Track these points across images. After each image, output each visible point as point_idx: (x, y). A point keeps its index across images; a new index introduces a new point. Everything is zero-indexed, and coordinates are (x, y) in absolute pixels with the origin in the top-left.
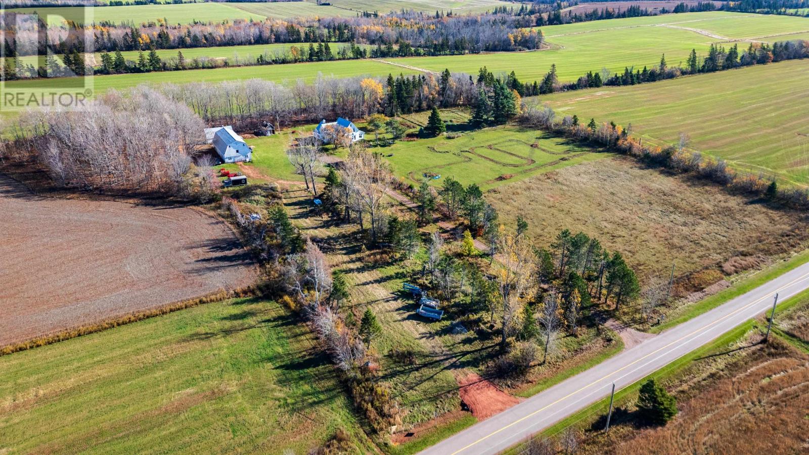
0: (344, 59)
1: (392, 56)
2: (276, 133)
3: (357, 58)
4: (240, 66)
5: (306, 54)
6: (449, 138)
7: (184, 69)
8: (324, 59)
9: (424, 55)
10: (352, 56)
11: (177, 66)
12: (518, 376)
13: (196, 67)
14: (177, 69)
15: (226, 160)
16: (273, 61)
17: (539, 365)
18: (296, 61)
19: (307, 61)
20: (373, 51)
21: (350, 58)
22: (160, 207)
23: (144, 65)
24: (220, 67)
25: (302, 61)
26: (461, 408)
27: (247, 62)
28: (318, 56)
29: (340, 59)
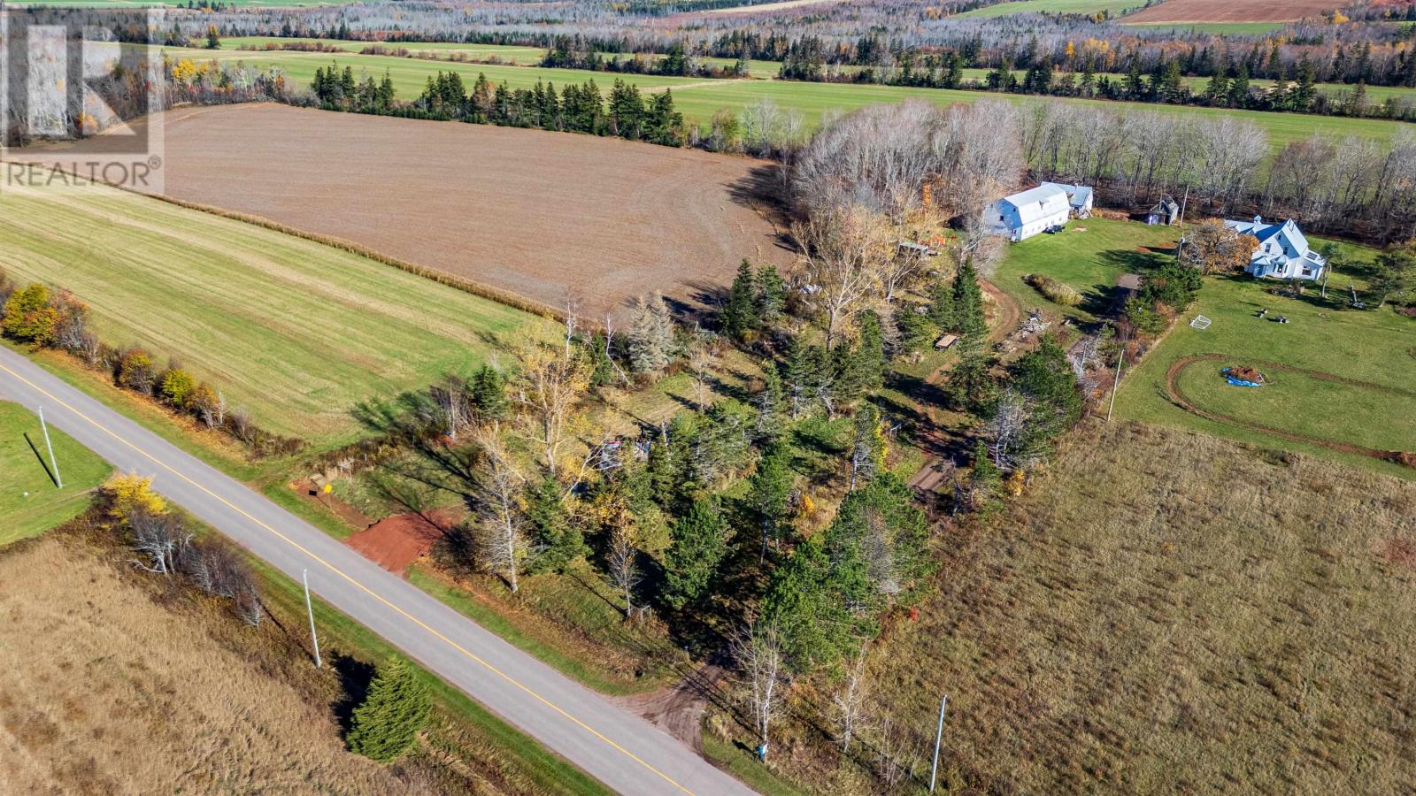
12: (464, 563)
17: (505, 582)
23: (1280, 99)
26: (374, 522)
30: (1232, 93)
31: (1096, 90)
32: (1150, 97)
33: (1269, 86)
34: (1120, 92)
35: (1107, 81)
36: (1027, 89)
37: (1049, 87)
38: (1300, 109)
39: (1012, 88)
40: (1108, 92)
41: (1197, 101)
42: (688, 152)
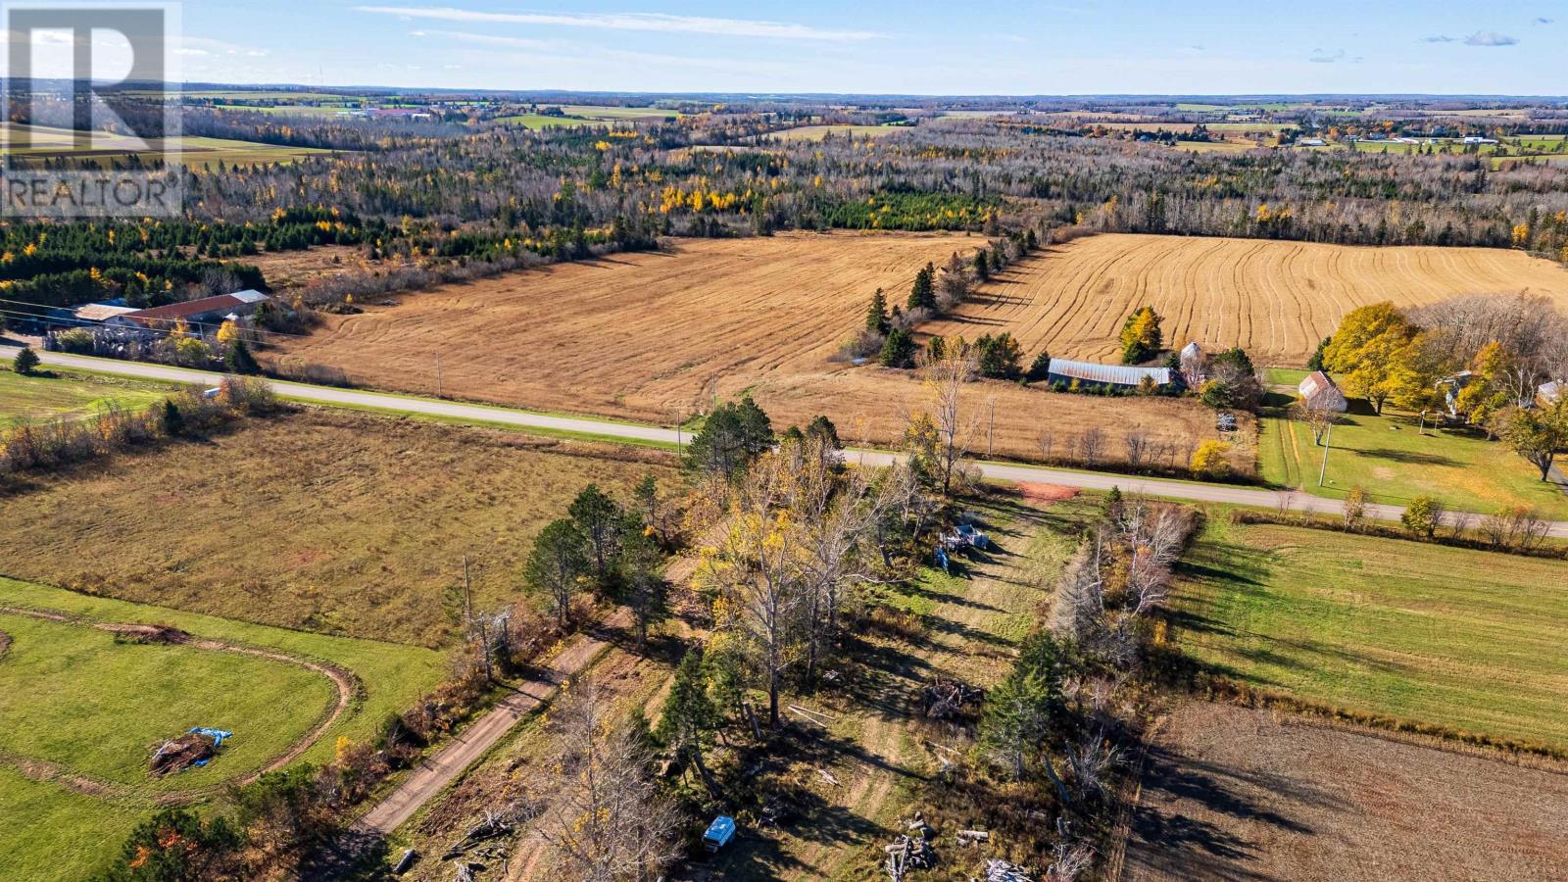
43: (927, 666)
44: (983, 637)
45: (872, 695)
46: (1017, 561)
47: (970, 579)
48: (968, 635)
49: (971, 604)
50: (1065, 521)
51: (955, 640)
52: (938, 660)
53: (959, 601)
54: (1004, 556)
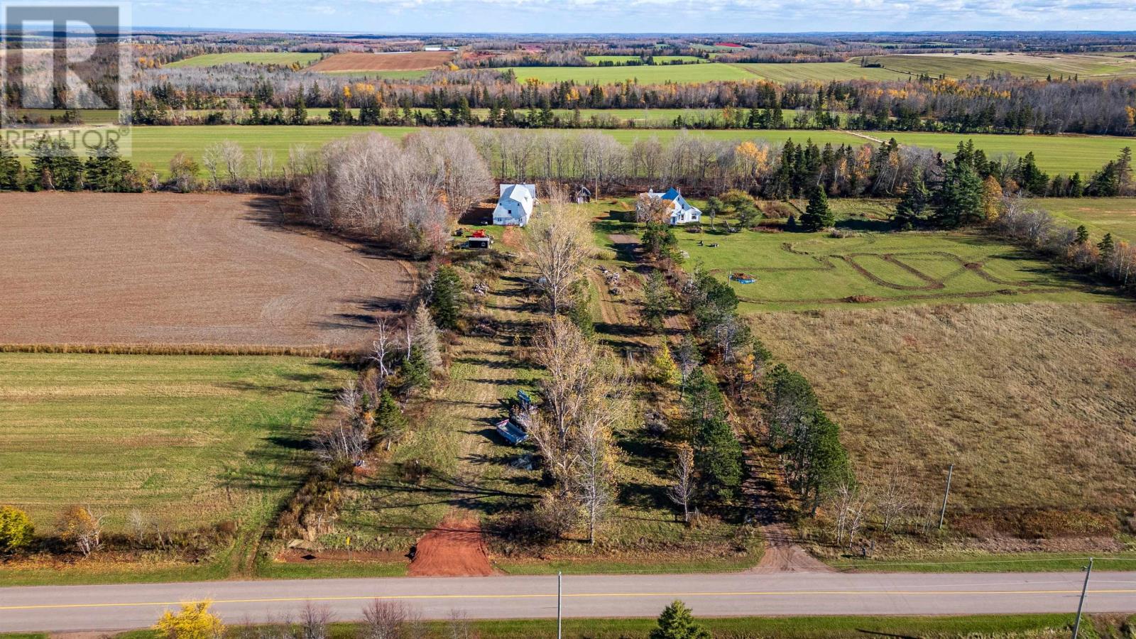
0: (801, 128)
1: (883, 130)
2: (592, 201)
3: (824, 128)
4: (648, 128)
5: (744, 118)
6: (833, 236)
7: (578, 127)
8: (770, 126)
9: (943, 130)
10: (815, 124)
11: (571, 122)
12: (531, 544)
13: (594, 126)
14: (570, 127)
15: (495, 222)
16: (696, 124)
17: (580, 541)
18: (726, 127)
19: (744, 127)
20: (854, 120)
21: (813, 128)
22: (372, 256)
23: (533, 120)
24: (622, 128)
25: (738, 127)
26: (408, 552)
27: (659, 124)
28: (762, 122)
29: (795, 128)
30: (505, 118)
31: (414, 120)
32: (453, 123)
33: (526, 112)
34: (432, 121)
35: (420, 114)
36: (363, 121)
37: (379, 120)
38: (546, 125)
39: (350, 121)
40: (423, 121)
41: (484, 124)
42: (153, 195)
43: (501, 344)
44: (476, 362)
45: (521, 328)
46: (470, 427)
47: (500, 400)
48: (485, 362)
49: (491, 382)
50: (428, 490)
51: (492, 359)
52: (498, 348)
53: (500, 382)
54: (479, 429)
